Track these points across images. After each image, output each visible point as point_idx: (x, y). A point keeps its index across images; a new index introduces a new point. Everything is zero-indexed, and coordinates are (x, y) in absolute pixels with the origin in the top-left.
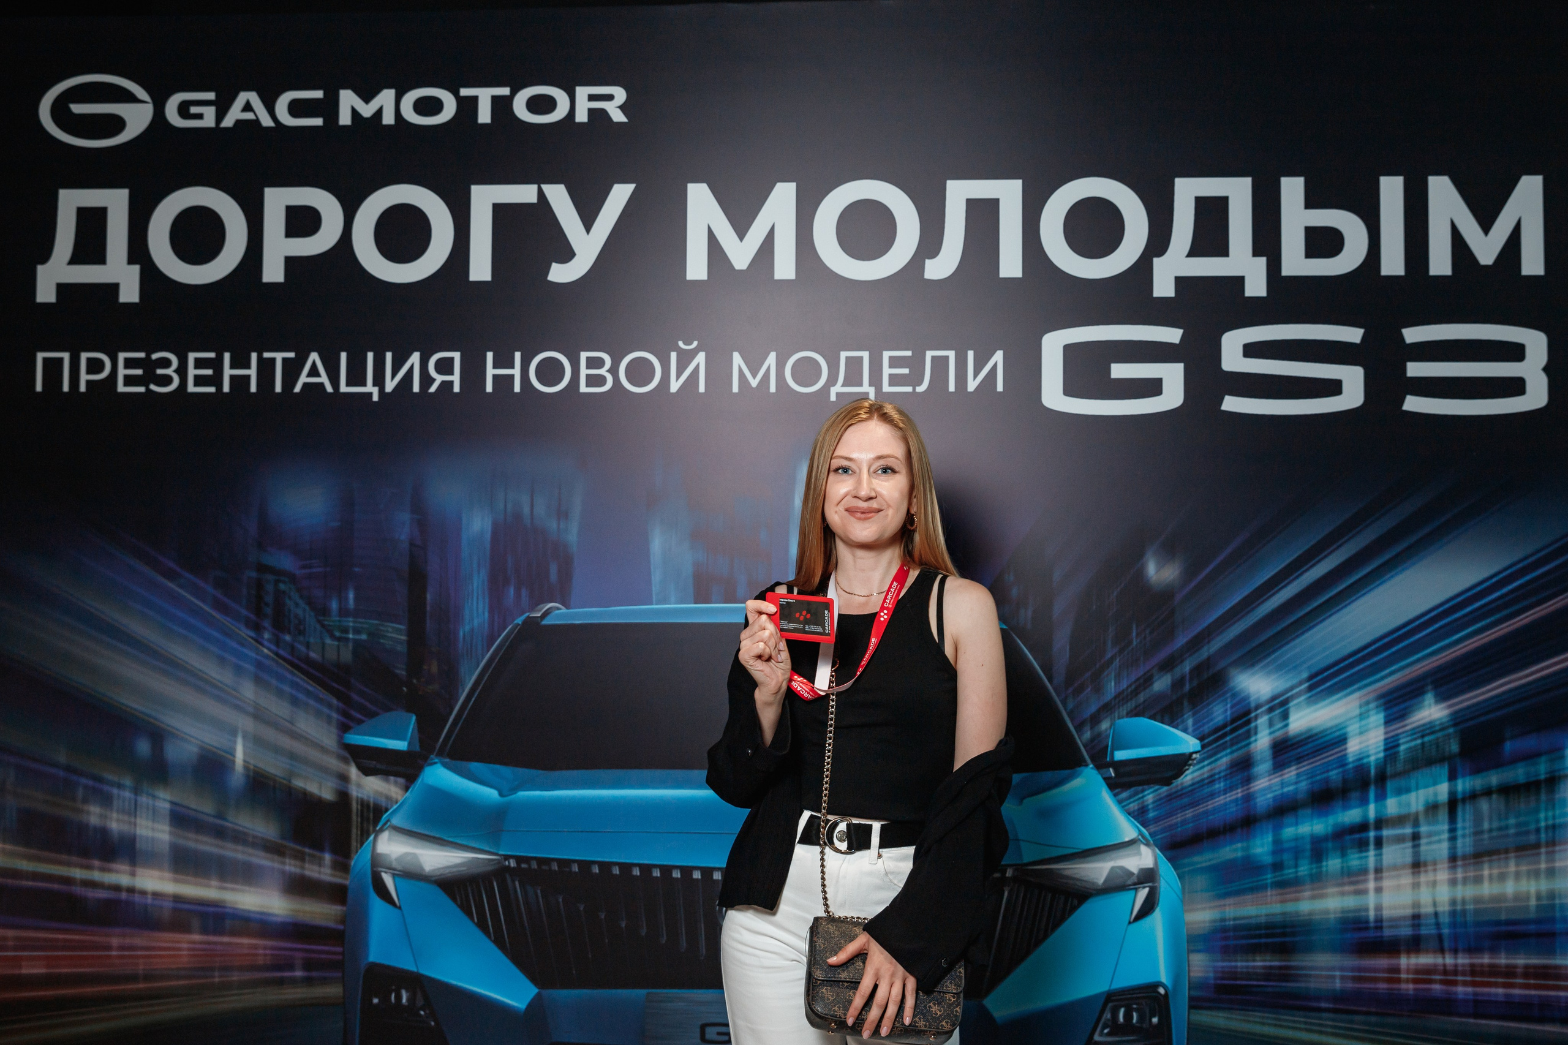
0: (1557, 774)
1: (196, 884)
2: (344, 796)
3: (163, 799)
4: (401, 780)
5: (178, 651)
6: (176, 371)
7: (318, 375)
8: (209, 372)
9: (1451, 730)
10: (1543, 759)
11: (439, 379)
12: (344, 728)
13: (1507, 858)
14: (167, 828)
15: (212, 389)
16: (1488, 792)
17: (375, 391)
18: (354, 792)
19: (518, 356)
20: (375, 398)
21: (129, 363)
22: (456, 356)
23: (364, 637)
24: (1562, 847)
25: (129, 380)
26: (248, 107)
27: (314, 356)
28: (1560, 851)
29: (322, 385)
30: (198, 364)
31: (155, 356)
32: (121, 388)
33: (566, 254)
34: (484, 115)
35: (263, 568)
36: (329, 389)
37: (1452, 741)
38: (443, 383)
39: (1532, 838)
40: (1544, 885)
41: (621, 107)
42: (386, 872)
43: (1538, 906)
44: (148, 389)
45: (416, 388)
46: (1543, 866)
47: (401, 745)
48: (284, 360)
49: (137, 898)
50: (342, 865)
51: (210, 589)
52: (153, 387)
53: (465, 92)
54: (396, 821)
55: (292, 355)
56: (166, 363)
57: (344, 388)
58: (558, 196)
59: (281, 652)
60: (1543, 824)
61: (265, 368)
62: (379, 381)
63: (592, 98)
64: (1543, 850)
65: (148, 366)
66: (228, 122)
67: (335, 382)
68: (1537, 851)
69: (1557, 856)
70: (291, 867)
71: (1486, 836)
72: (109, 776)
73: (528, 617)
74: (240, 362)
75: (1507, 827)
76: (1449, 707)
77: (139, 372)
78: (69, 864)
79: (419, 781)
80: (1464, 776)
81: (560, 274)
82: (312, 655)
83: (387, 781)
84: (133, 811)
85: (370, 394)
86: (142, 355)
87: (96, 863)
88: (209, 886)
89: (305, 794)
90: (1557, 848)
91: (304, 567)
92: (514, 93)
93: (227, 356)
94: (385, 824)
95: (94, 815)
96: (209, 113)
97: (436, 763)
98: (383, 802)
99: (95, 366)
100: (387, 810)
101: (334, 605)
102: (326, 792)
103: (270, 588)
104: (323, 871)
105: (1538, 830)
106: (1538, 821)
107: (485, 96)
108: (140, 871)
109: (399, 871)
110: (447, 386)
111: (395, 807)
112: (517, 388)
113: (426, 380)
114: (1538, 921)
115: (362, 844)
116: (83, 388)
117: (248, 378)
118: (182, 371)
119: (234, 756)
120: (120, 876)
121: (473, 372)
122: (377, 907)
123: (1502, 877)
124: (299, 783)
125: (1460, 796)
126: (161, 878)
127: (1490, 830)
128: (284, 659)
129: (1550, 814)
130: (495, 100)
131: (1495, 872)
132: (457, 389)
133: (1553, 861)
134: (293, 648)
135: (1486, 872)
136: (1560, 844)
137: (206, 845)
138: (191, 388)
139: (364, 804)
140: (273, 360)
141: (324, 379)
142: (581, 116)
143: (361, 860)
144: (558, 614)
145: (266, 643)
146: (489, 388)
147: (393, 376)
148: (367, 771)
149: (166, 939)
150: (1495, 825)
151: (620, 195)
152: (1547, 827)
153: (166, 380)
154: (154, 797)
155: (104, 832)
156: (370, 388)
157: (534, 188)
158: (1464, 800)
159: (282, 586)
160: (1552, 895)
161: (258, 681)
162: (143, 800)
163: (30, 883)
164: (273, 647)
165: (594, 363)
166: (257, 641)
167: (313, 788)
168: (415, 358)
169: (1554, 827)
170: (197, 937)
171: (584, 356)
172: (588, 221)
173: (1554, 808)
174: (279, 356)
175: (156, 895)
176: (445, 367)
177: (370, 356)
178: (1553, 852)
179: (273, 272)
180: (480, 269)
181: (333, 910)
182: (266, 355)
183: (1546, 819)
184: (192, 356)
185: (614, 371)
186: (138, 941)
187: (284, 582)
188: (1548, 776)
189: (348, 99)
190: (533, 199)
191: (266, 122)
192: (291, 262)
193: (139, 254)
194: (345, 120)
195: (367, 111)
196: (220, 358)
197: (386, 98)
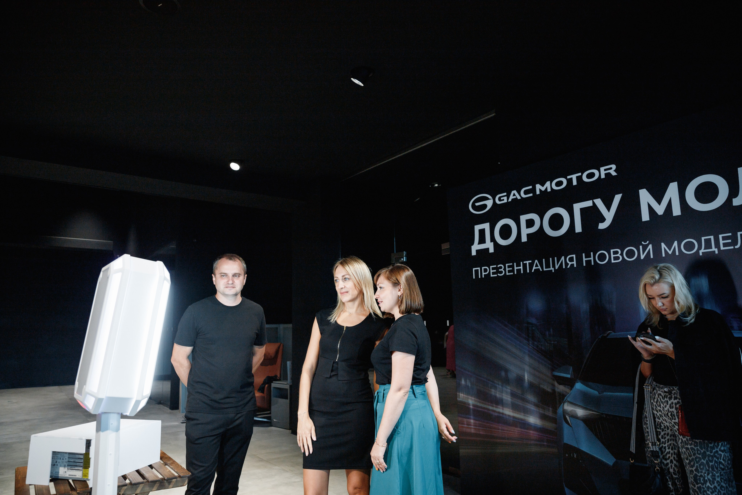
1: (518, 414)
2: (554, 390)
3: (508, 389)
4: (569, 387)
5: (509, 347)
6: (503, 270)
7: (538, 266)
8: (511, 269)
11: (570, 263)
12: (553, 370)
14: (510, 397)
15: (512, 274)
17: (553, 269)
18: (556, 390)
19: (592, 253)
20: (553, 271)
21: (493, 269)
22: (574, 256)
23: (556, 343)
25: (493, 273)
26: (514, 195)
27: (536, 261)
29: (539, 269)
30: (509, 267)
31: (498, 266)
32: (492, 276)
33: (603, 220)
34: (575, 183)
35: (528, 323)
36: (541, 270)
38: (571, 264)
41: (615, 171)
42: (567, 415)
44: (497, 275)
45: (564, 267)
47: (569, 376)
48: (529, 263)
49: (504, 416)
50: (555, 411)
51: (515, 329)
52: (498, 274)
53: (569, 177)
54: (569, 399)
55: (531, 261)
56: (501, 268)
57: (545, 269)
58: (599, 202)
59: (535, 347)
61: (525, 266)
62: (554, 266)
63: (606, 170)
65: (497, 268)
66: (510, 200)
67: (542, 268)
70: (541, 411)
72: (496, 381)
73: (603, 336)
74: (518, 265)
77: (495, 271)
78: (489, 405)
79: (574, 387)
81: (602, 226)
82: (543, 348)
83: (565, 387)
84: (502, 392)
85: (552, 270)
86: (496, 266)
87: (494, 405)
88: (521, 415)
89: (543, 389)
91: (538, 323)
92: (582, 174)
93: (515, 264)
94: (566, 400)
95: (493, 392)
96: (505, 198)
97: (579, 382)
98: (565, 393)
99: (485, 270)
100: (566, 396)
101: (547, 333)
102: (549, 390)
103: (530, 328)
104: (549, 413)
107: (574, 177)
108: (504, 409)
109: (570, 415)
110: (572, 265)
111: (568, 395)
112: (593, 264)
113: (567, 264)
115: (560, 406)
116: (483, 277)
117: (520, 269)
118: (505, 269)
119: (525, 377)
120: (500, 409)
121: (579, 260)
122: (565, 425)
124: (542, 386)
126: (510, 411)
128: (535, 349)
132: (575, 266)
134: (537, 347)
137: (519, 403)
138: (507, 274)
139: (560, 394)
140: (526, 263)
141: (539, 267)
142: (603, 176)
143: (560, 411)
144: (613, 335)
145: (530, 345)
146: (584, 265)
147: (557, 264)
148: (560, 384)
149: (512, 429)
151: (618, 198)
153: (501, 272)
154: (507, 388)
155: (496, 397)
156: (552, 268)
157: (591, 201)
159: (534, 328)
161: (529, 356)
162: (504, 389)
163: (480, 409)
164: (532, 346)
165: (615, 253)
166: (528, 344)
167: (545, 388)
168: (563, 258)
170: (519, 429)
171: (612, 251)
172: (609, 209)
174: (527, 262)
175: (509, 416)
176: (571, 260)
177: (551, 259)
179: (524, 239)
180: (578, 229)
181: (554, 425)
182: (524, 262)
184: (507, 265)
185: (622, 254)
186: (506, 429)
187: (534, 327)
189: (538, 187)
190: (592, 205)
191: (519, 198)
192: (528, 235)
193: (493, 239)
194: (538, 192)
195: (543, 189)
196: (513, 265)
197: (548, 184)
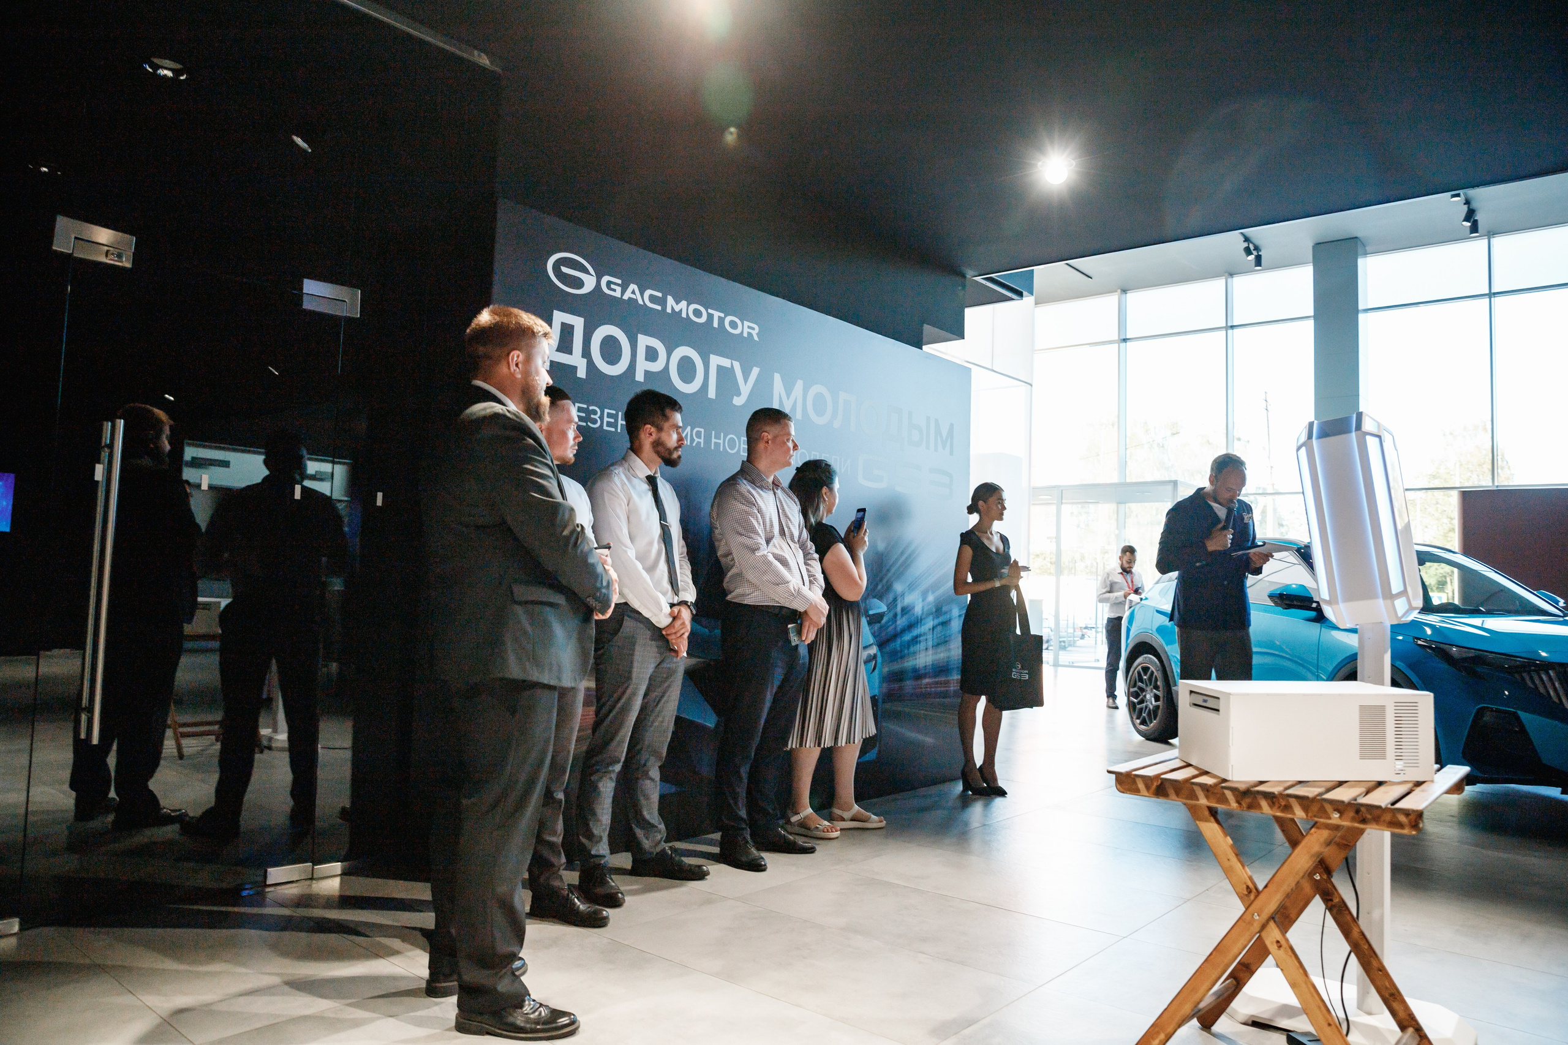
6: (599, 418)
8: (613, 420)
11: (697, 440)
15: (613, 430)
19: (722, 434)
22: (702, 430)
26: (633, 292)
30: (609, 415)
31: (591, 408)
33: (739, 394)
34: (716, 325)
41: (757, 334)
44: (587, 424)
52: (589, 424)
53: (710, 311)
56: (595, 413)
58: (737, 366)
63: (749, 327)
65: (588, 412)
66: (626, 297)
77: (584, 415)
81: (737, 401)
86: (585, 406)
92: (725, 316)
96: (619, 290)
107: (717, 314)
110: (699, 443)
113: (692, 440)
118: (602, 418)
121: (708, 439)
130: (720, 317)
132: (702, 446)
138: (605, 428)
142: (745, 335)
146: (712, 448)
151: (755, 371)
153: (594, 421)
157: (730, 361)
172: (746, 379)
179: (641, 375)
180: (712, 393)
184: (606, 411)
189: (670, 300)
190: (729, 366)
191: (640, 302)
192: (647, 373)
193: (586, 353)
194: (669, 310)
195: (677, 308)
196: (617, 415)
197: (684, 304)
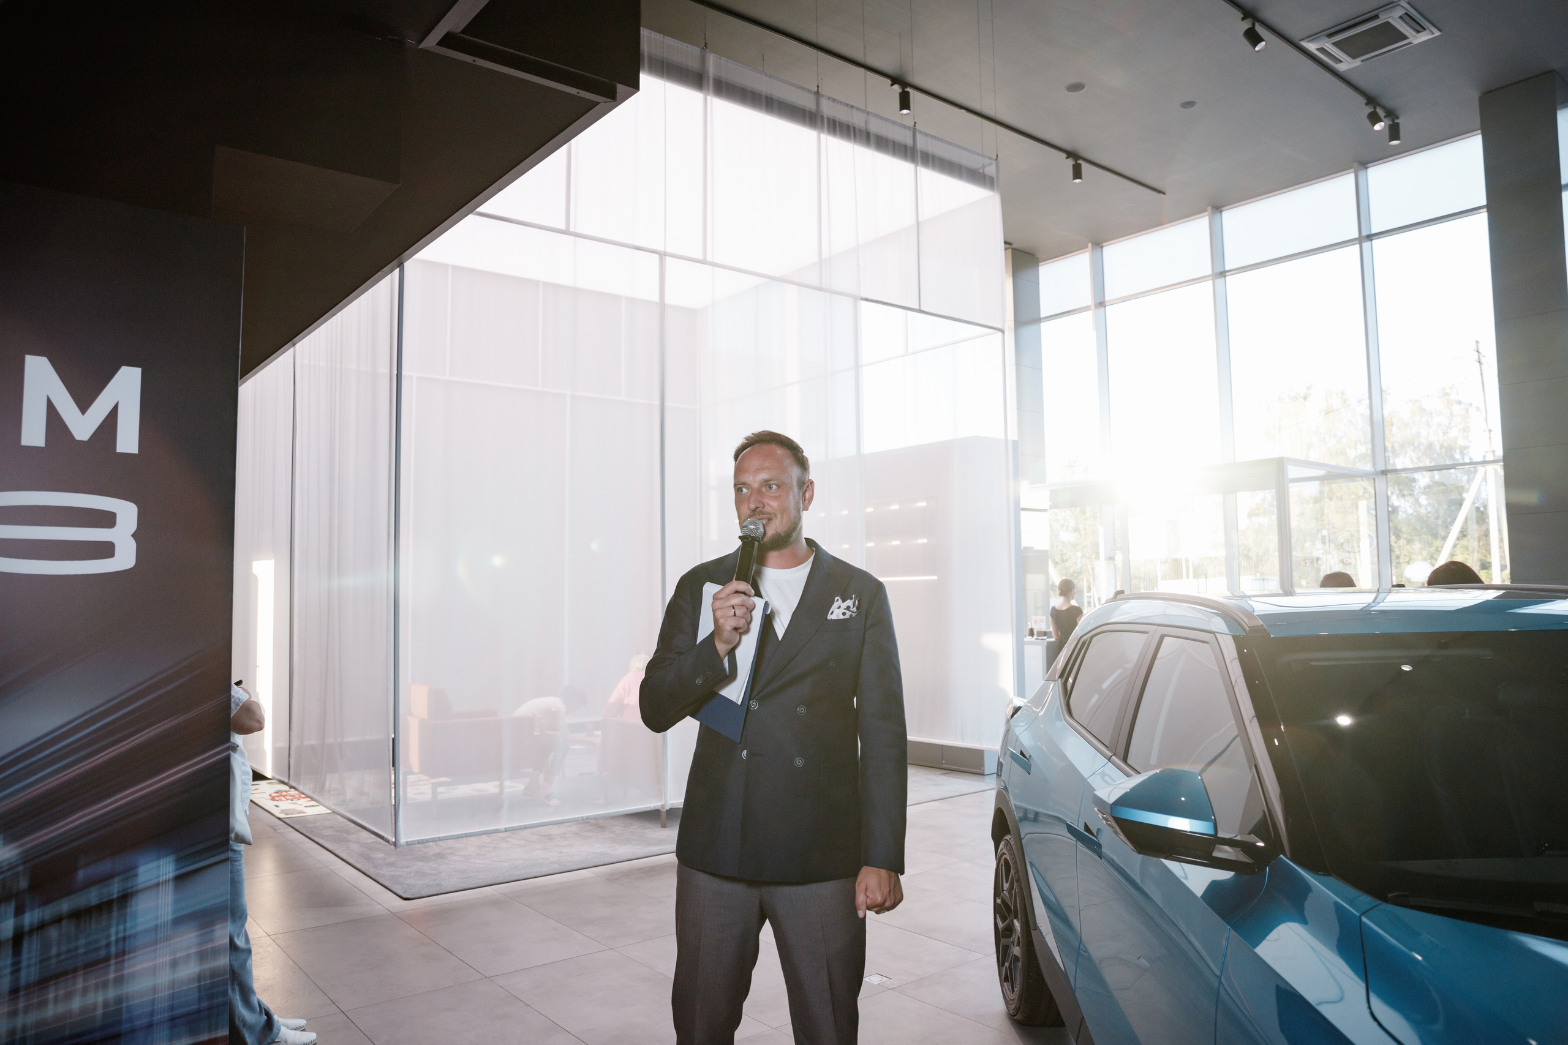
0: (129, 891)
9: (21, 868)
10: (116, 879)
13: (74, 977)
16: (58, 920)
24: (131, 955)
28: (129, 959)
37: (21, 878)
39: (102, 953)
40: (111, 994)
43: (105, 1015)
46: (112, 976)
60: (113, 938)
64: (113, 962)
68: (107, 963)
69: (126, 964)
71: (53, 961)
75: (76, 948)
76: (20, 846)
80: (33, 909)
90: (127, 957)
105: (108, 945)
106: (109, 936)
114: (104, 1027)
123: (69, 996)
125: (26, 929)
127: (58, 955)
129: (121, 927)
131: (61, 992)
133: (122, 969)
135: (51, 995)
136: (129, 953)
150: (64, 948)
152: (117, 941)
158: (31, 932)
160: (119, 1000)
169: (124, 939)
173: (125, 922)
178: (123, 961)
183: (117, 933)
188: (121, 894)
